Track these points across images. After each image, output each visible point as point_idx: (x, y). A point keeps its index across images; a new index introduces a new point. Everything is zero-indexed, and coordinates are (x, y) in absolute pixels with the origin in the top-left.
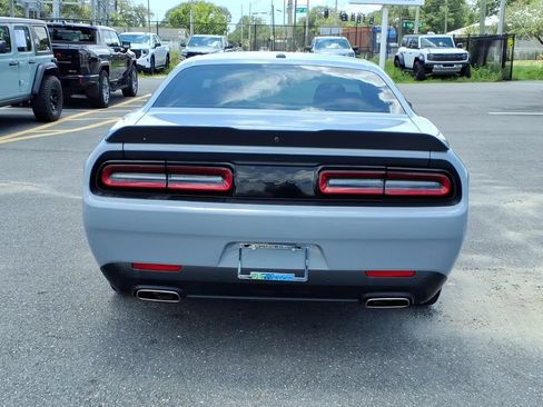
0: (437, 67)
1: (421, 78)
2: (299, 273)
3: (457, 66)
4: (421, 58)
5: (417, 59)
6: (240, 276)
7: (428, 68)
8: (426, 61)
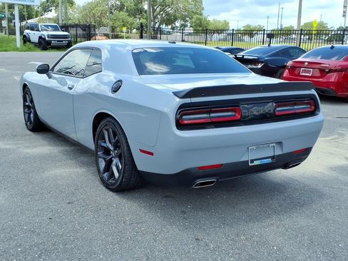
0: (54, 42)
1: (45, 49)
2: (273, 157)
3: (65, 42)
4: (43, 37)
5: (40, 38)
6: (250, 164)
7: (49, 43)
8: (47, 39)
